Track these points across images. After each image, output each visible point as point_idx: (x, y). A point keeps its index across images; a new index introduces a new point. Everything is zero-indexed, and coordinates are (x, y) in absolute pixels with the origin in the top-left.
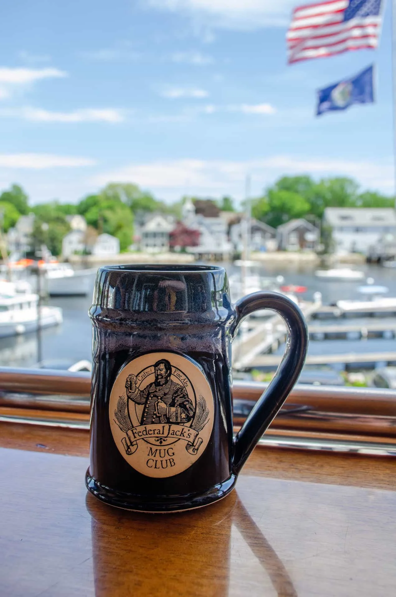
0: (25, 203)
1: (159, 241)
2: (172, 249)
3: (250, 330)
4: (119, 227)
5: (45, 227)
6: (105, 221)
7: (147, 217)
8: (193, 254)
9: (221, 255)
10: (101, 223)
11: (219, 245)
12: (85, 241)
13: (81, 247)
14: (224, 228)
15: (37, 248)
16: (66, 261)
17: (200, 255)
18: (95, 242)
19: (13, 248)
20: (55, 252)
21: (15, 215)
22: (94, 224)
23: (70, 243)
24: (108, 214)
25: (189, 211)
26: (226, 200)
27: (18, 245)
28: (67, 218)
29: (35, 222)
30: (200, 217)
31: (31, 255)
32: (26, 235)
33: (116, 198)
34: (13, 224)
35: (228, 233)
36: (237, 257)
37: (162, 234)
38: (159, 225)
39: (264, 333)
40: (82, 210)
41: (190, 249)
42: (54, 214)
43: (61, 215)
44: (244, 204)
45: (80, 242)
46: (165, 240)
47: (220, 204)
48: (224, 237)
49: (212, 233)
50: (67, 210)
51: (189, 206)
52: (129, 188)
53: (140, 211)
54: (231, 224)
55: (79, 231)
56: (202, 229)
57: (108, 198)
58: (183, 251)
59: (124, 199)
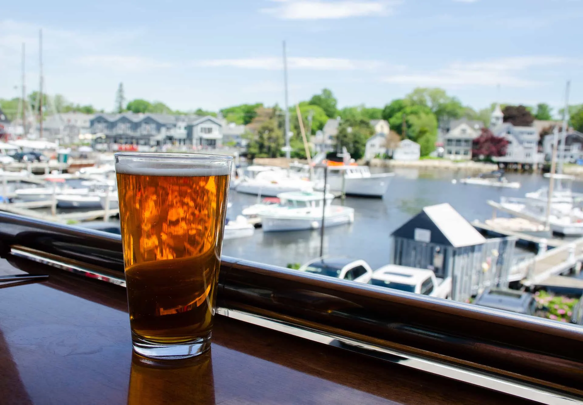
0: (334, 106)
1: (462, 148)
2: (475, 157)
3: (549, 248)
4: (422, 133)
5: (350, 130)
6: (409, 126)
7: (453, 123)
8: (498, 163)
9: (531, 165)
10: (404, 128)
11: (528, 155)
12: (386, 146)
13: (383, 151)
14: (536, 137)
15: (339, 151)
16: (368, 164)
17: (506, 164)
18: (396, 146)
19: (318, 149)
20: (356, 155)
21: (324, 118)
22: (397, 129)
23: (373, 146)
24: (412, 119)
25: (497, 118)
26: (542, 107)
27: (322, 145)
28: (372, 122)
29: (340, 124)
30: (508, 125)
31: (333, 157)
32: (331, 138)
33: (422, 103)
34: (321, 127)
35: (540, 143)
36: (546, 169)
37: (466, 141)
38: (464, 131)
39: (567, 253)
40: (387, 115)
41: (495, 159)
42: (359, 118)
43: (366, 119)
44: (562, 112)
45: (381, 146)
46: (469, 148)
47: (534, 112)
48: (535, 147)
49: (521, 142)
50: (373, 115)
51: (499, 113)
52: (436, 94)
53: (445, 117)
54: (544, 134)
55: (382, 135)
56: (510, 138)
57: (413, 104)
58: (488, 160)
59: (429, 104)
